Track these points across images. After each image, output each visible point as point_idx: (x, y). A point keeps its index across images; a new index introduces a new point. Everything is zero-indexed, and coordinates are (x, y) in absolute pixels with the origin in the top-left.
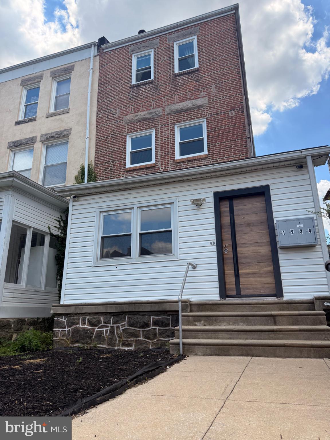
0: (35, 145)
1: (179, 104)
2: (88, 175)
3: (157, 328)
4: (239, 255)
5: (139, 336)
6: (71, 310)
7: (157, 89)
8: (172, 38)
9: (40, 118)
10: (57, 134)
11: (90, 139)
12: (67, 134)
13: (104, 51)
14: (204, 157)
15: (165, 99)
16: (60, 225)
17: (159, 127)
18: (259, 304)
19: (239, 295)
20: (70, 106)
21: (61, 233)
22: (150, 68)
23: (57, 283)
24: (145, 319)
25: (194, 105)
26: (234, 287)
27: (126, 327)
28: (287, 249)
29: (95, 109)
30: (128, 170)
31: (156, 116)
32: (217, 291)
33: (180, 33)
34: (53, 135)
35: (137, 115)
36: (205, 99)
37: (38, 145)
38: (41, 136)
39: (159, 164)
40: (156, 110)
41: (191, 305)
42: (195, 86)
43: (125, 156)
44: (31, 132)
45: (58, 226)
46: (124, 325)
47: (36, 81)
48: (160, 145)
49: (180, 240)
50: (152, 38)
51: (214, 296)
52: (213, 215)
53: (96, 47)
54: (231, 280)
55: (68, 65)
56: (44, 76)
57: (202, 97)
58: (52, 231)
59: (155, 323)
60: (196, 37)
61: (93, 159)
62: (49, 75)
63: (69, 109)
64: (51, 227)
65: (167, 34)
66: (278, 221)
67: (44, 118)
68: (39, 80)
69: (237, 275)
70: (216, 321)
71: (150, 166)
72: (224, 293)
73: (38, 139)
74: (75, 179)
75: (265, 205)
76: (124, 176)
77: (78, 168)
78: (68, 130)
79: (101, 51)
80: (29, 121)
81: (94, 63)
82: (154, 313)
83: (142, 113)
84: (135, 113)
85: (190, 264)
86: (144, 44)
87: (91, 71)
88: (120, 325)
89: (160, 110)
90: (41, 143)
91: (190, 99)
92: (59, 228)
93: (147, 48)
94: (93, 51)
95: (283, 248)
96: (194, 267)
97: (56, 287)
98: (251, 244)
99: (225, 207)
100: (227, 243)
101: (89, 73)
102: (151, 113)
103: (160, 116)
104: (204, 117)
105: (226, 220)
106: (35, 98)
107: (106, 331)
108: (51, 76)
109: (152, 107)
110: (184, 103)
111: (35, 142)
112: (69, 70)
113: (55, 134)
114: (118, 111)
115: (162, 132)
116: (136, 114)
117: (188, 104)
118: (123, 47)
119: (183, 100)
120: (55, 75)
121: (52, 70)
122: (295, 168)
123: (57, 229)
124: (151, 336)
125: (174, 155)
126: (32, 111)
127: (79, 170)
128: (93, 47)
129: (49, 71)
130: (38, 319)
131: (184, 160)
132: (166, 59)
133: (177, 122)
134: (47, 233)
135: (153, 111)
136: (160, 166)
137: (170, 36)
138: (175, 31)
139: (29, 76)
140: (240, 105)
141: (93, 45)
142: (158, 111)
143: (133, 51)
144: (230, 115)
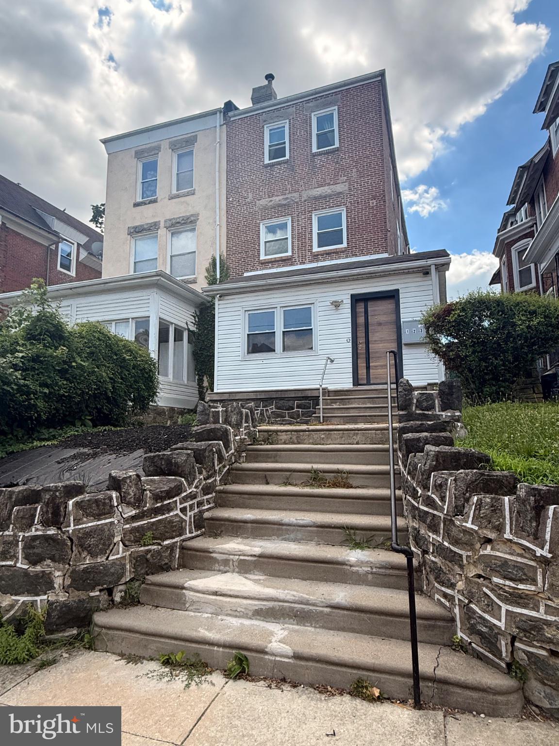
0: (159, 232)
1: (317, 189)
2: (220, 267)
3: (300, 410)
4: (370, 351)
5: (285, 417)
6: (226, 397)
7: (293, 170)
8: (310, 107)
9: (162, 199)
10: (183, 220)
11: (220, 227)
12: (194, 220)
13: (232, 119)
14: (343, 250)
15: (302, 183)
16: (195, 321)
17: (296, 215)
18: (384, 389)
19: (368, 383)
20: (195, 186)
21: (196, 328)
22: (284, 143)
23: (195, 377)
24: (290, 403)
25: (332, 192)
26: (365, 377)
27: (274, 410)
28: (408, 345)
29: (224, 191)
30: (263, 262)
31: (292, 203)
32: (351, 380)
33: (319, 101)
34: (178, 220)
35: (271, 201)
36: (345, 185)
37: (162, 232)
38: (165, 221)
39: (296, 256)
40: (292, 195)
41: (328, 392)
42: (335, 169)
43: (259, 246)
44: (153, 216)
45: (194, 322)
46: (272, 408)
47: (153, 153)
48: (297, 235)
49: (320, 338)
50: (286, 106)
51: (348, 384)
52: (350, 315)
53: (222, 114)
54: (362, 372)
55: (189, 135)
56: (162, 147)
57: (342, 183)
58: (190, 327)
59: (298, 407)
60: (336, 107)
61: (224, 249)
62: (168, 147)
63: (195, 190)
64: (189, 323)
65: (303, 101)
66: (404, 322)
67: (166, 200)
68: (157, 152)
69: (368, 368)
70: (348, 402)
71: (286, 258)
72: (356, 382)
73: (162, 224)
74: (205, 271)
75: (395, 307)
76: (259, 268)
77: (208, 259)
78: (195, 215)
79: (228, 119)
80: (149, 203)
81: (221, 134)
82: (298, 399)
83: (277, 199)
84: (269, 197)
85: (329, 358)
86: (277, 113)
87: (218, 145)
88: (268, 408)
89: (296, 195)
90: (165, 229)
91: (329, 184)
92: (194, 324)
93: (281, 119)
94: (219, 119)
95: (406, 345)
96: (332, 361)
97: (195, 382)
98: (381, 341)
99: (361, 308)
100: (361, 340)
101: (216, 146)
102: (287, 198)
103: (297, 203)
104: (344, 205)
105: (361, 320)
106: (152, 173)
107: (257, 413)
108: (170, 148)
109: (288, 192)
110: (322, 188)
111: (159, 228)
112: (191, 141)
113: (181, 219)
114: (250, 195)
115: (298, 221)
116: (271, 199)
117: (326, 190)
118: (254, 115)
119: (322, 186)
120: (174, 146)
121: (171, 140)
122: (421, 274)
123: (193, 325)
124: (295, 416)
125: (311, 246)
126: (149, 188)
127: (210, 261)
128: (218, 114)
129: (168, 141)
130: (184, 409)
131: (322, 253)
132: (303, 134)
133: (315, 210)
134: (185, 329)
135: (289, 196)
136: (297, 258)
137: (308, 104)
138: (313, 99)
139: (144, 147)
140: (382, 194)
141: (218, 112)
142: (294, 197)
143: (265, 121)
144: (371, 205)
